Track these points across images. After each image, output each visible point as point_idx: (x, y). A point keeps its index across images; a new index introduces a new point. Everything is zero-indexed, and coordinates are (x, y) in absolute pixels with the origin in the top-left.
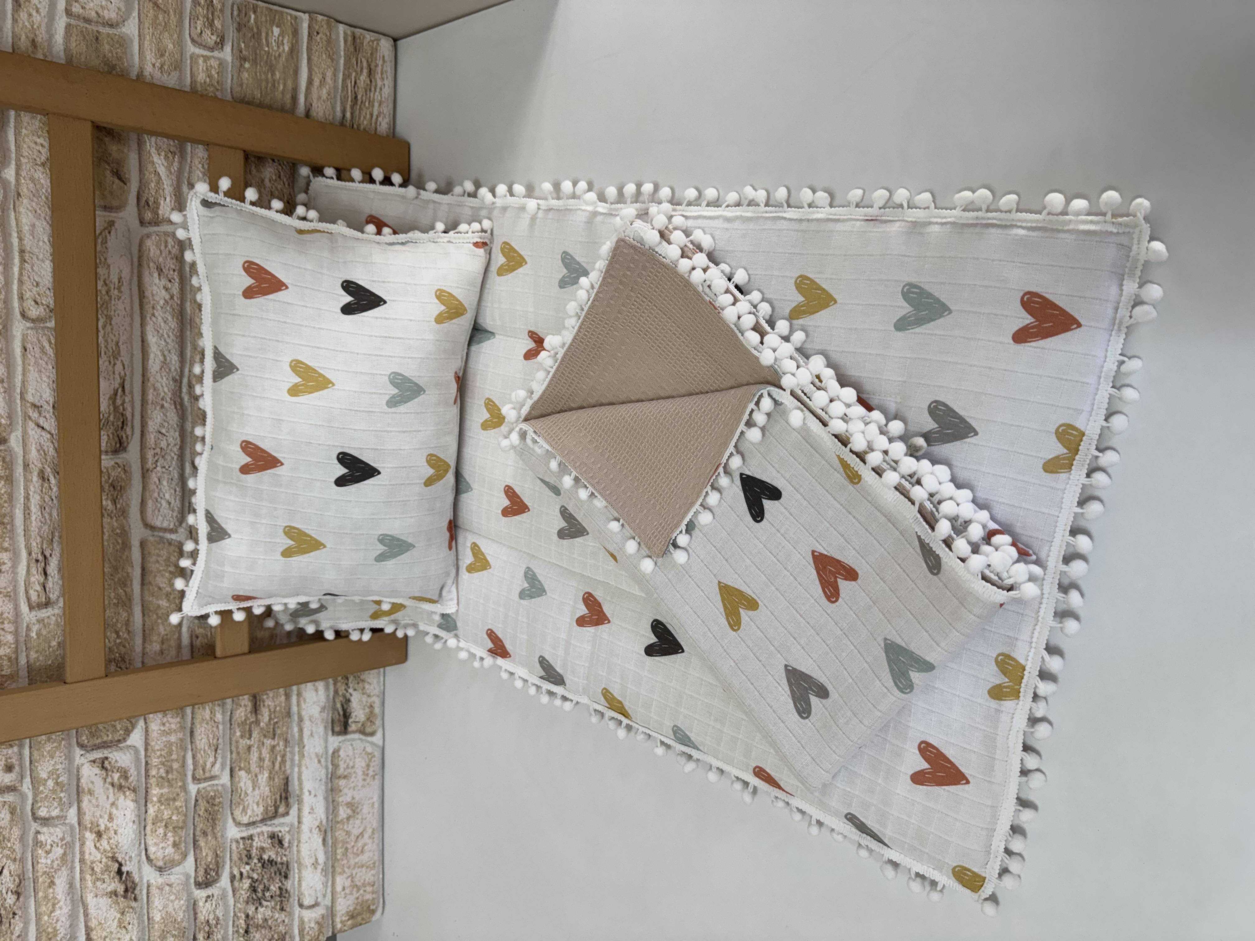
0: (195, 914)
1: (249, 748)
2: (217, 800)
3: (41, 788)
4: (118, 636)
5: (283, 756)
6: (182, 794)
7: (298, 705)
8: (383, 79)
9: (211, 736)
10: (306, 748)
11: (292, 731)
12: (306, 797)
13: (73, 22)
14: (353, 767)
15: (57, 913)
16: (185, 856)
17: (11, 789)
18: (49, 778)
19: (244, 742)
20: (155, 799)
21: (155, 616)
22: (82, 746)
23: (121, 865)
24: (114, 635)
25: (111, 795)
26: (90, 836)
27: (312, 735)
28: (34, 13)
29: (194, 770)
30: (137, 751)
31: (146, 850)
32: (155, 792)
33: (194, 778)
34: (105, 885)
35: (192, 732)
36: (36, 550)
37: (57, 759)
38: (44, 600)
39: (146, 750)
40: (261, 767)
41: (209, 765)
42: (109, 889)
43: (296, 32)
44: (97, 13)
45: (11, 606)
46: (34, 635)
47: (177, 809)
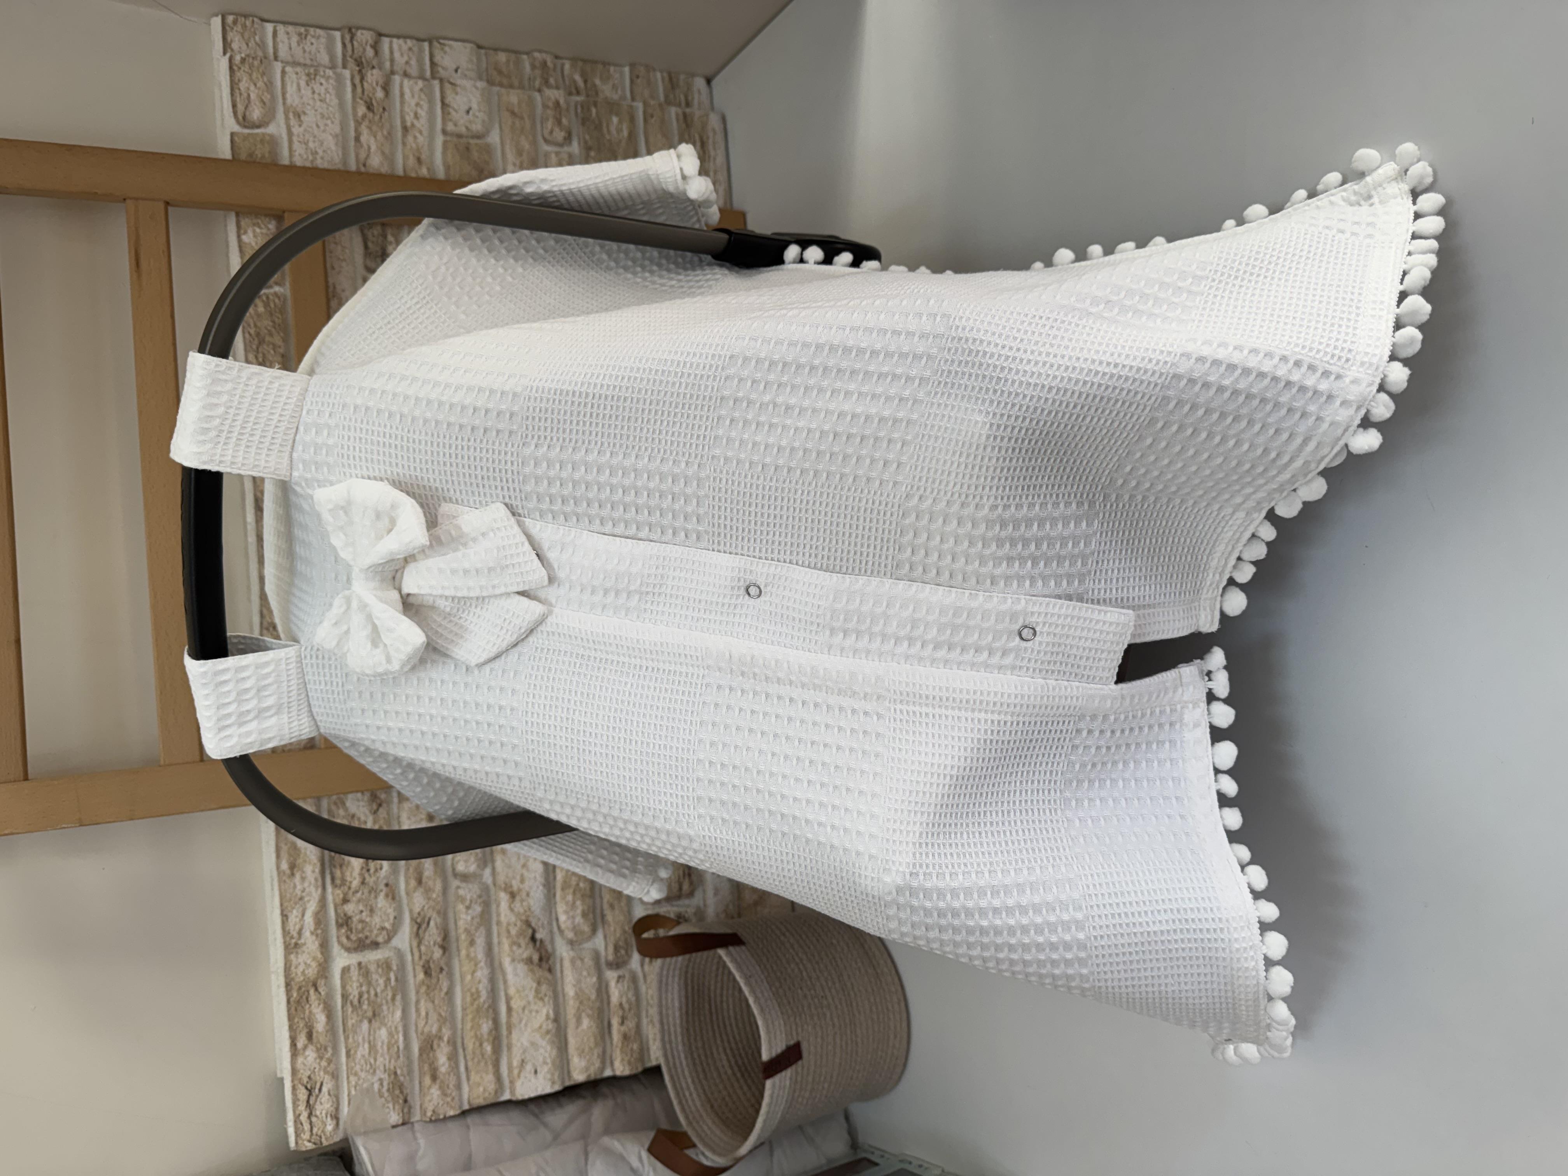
0: (609, 997)
8: (715, 149)
13: (448, 138)
15: (479, 974)
16: (594, 931)
23: (534, 932)
26: (504, 897)
28: (418, 135)
31: (557, 920)
34: (520, 951)
42: (525, 955)
43: (632, 119)
44: (467, 128)
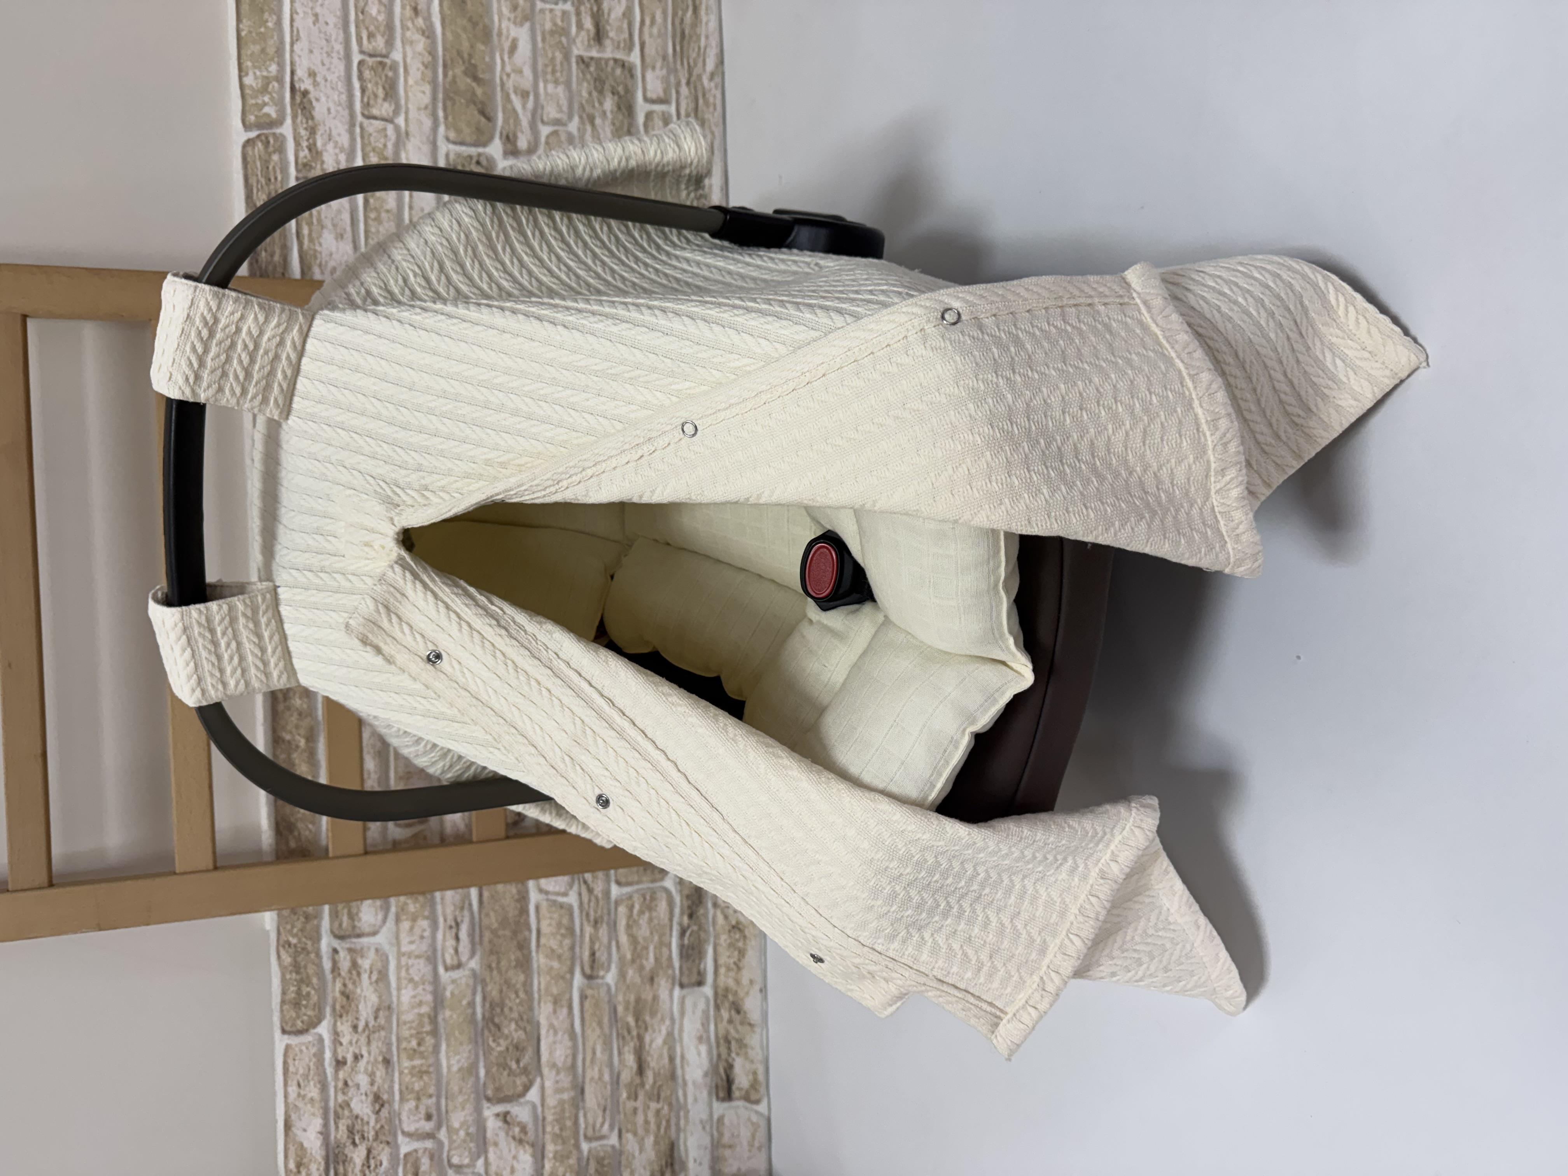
1: (635, 1110)
2: (606, 1162)
3: (455, 1137)
4: (517, 996)
5: (668, 1121)
6: (575, 1152)
7: (682, 1067)
9: (600, 1096)
10: (691, 1113)
11: (677, 1093)
12: (691, 1164)
14: (738, 1136)
17: (430, 1136)
18: (461, 1127)
19: (631, 1104)
20: (551, 1155)
21: (548, 978)
22: (489, 1100)
24: (513, 996)
25: (513, 1149)
27: (696, 1100)
29: (586, 1128)
30: (534, 1107)
32: (550, 1148)
33: (586, 1137)
35: (582, 1091)
36: (450, 918)
37: (467, 1112)
38: (455, 962)
39: (543, 1105)
40: (647, 1131)
41: (598, 1125)
45: (430, 968)
46: (448, 994)
47: (570, 1166)
